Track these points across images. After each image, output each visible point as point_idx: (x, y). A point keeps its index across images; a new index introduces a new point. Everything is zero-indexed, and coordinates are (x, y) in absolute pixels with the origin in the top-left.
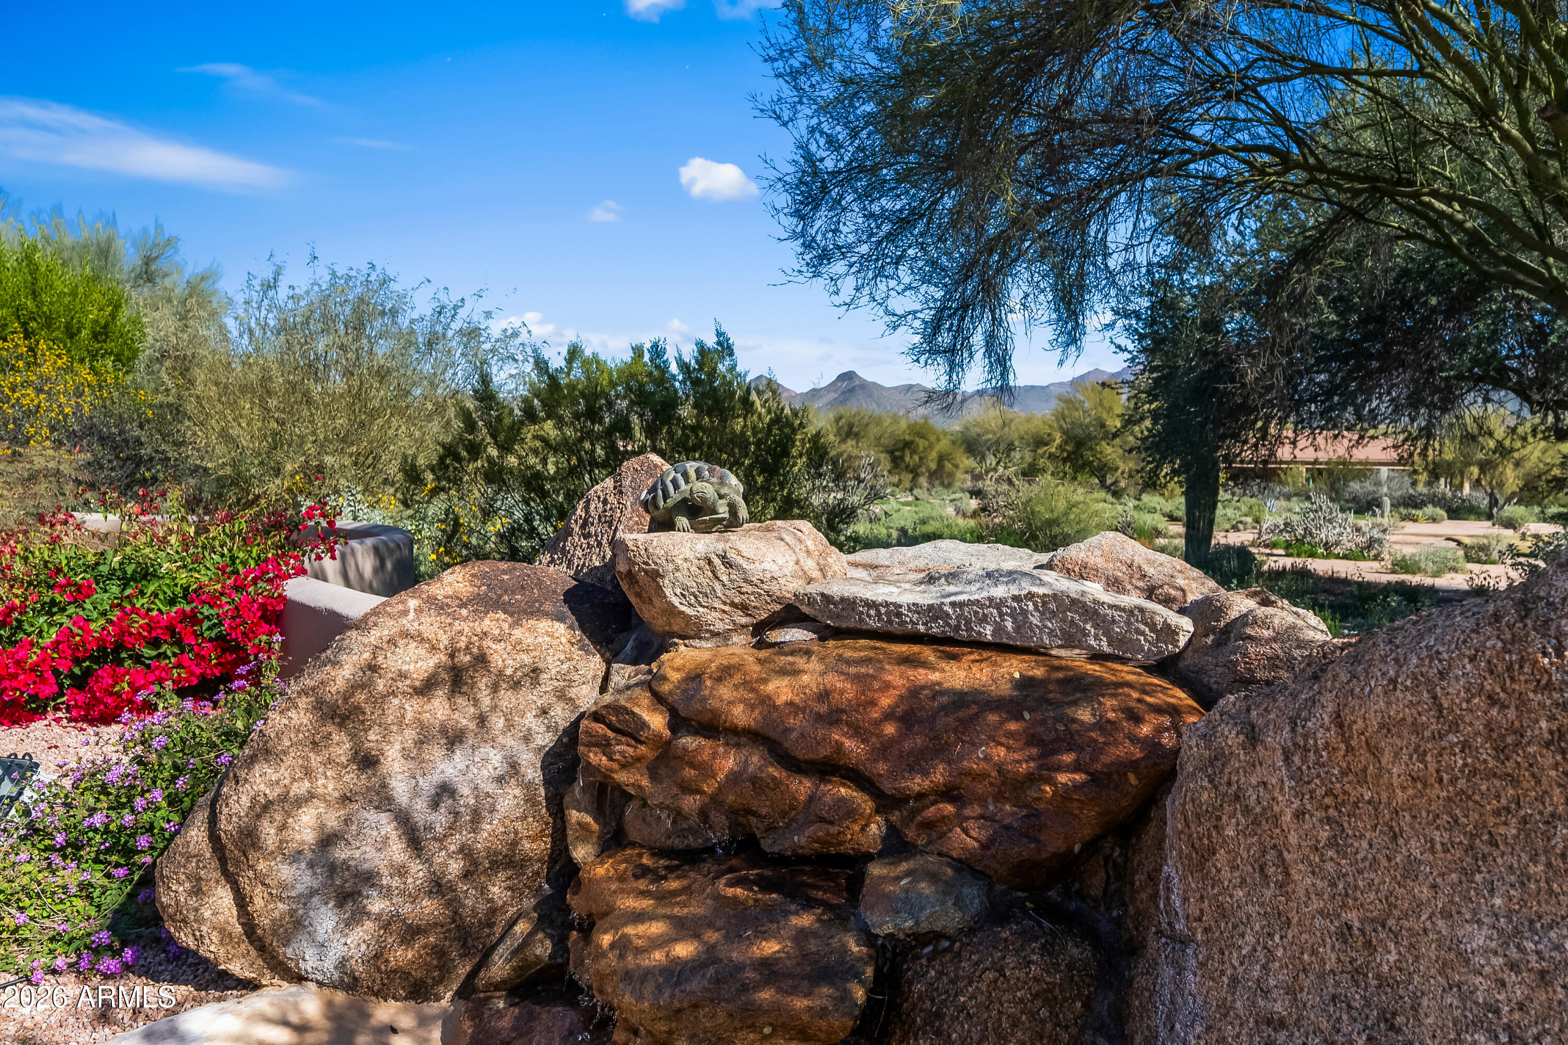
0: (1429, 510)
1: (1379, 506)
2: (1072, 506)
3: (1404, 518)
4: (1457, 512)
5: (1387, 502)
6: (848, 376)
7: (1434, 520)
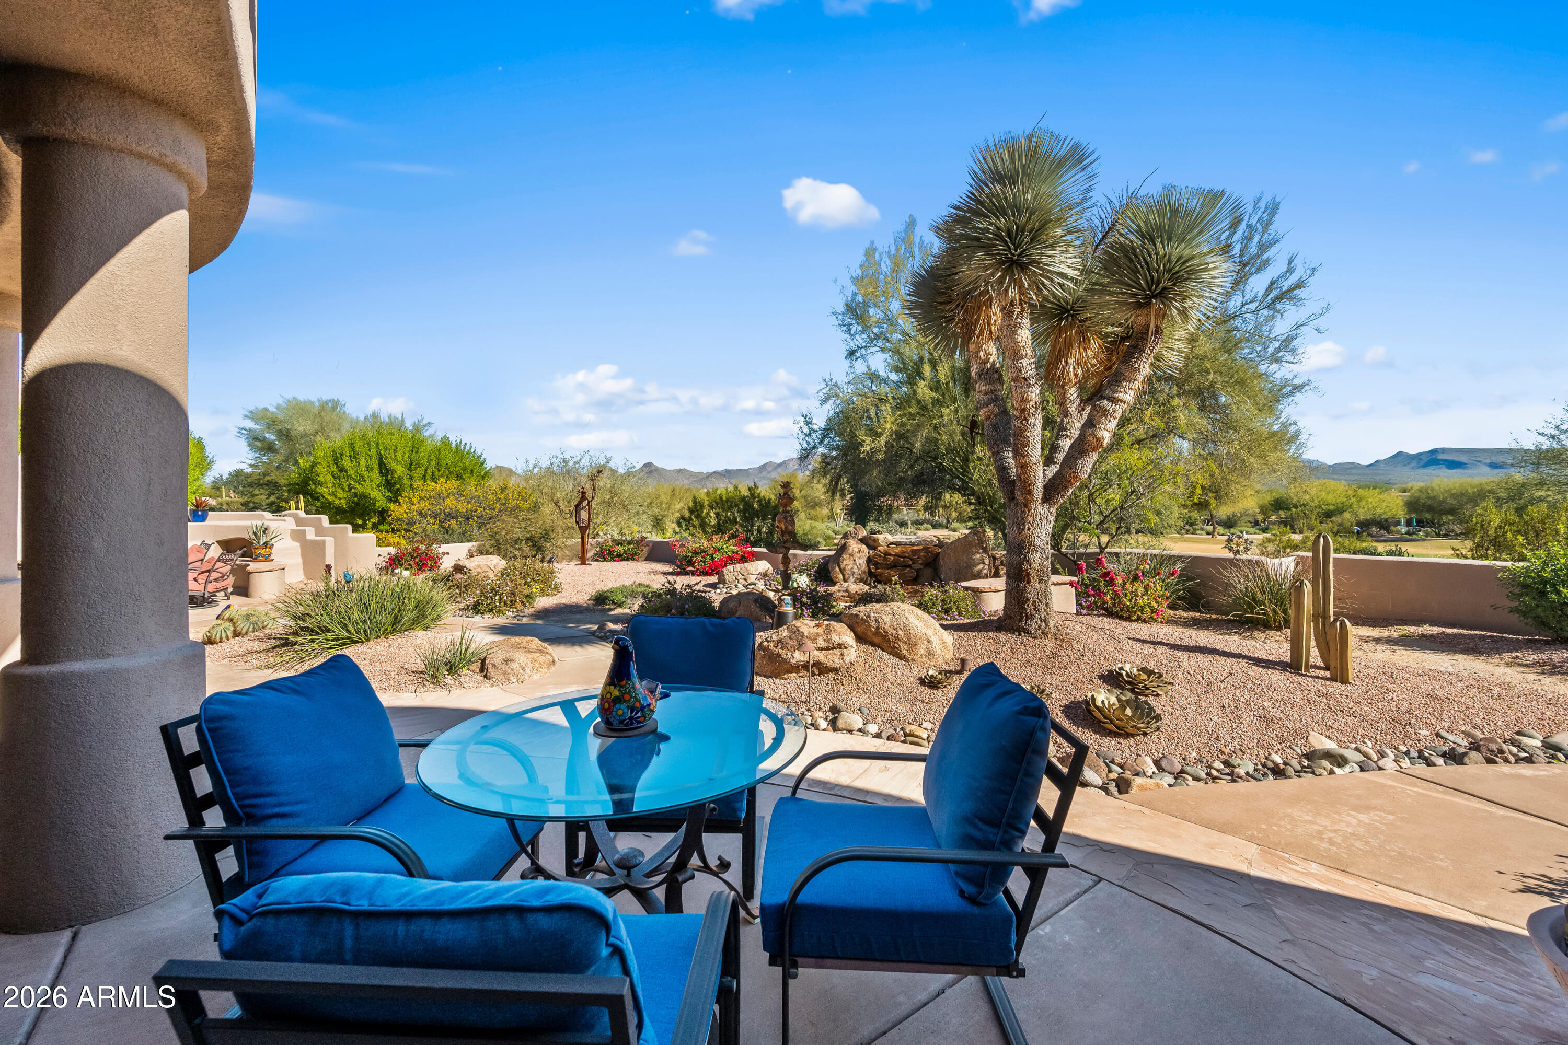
0: (925, 525)
1: (906, 524)
2: (812, 528)
3: (917, 529)
4: (935, 526)
5: (910, 523)
6: (649, 465)
7: (927, 530)
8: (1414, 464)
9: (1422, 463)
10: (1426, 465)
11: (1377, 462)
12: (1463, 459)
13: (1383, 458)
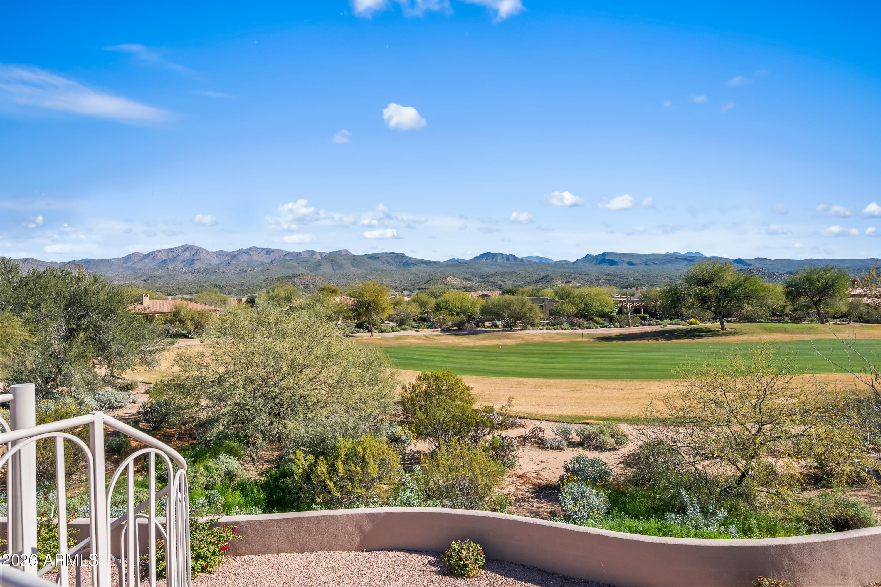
8: (595, 262)
9: (598, 261)
10: (600, 263)
11: (578, 260)
12: (616, 259)
13: (580, 258)
